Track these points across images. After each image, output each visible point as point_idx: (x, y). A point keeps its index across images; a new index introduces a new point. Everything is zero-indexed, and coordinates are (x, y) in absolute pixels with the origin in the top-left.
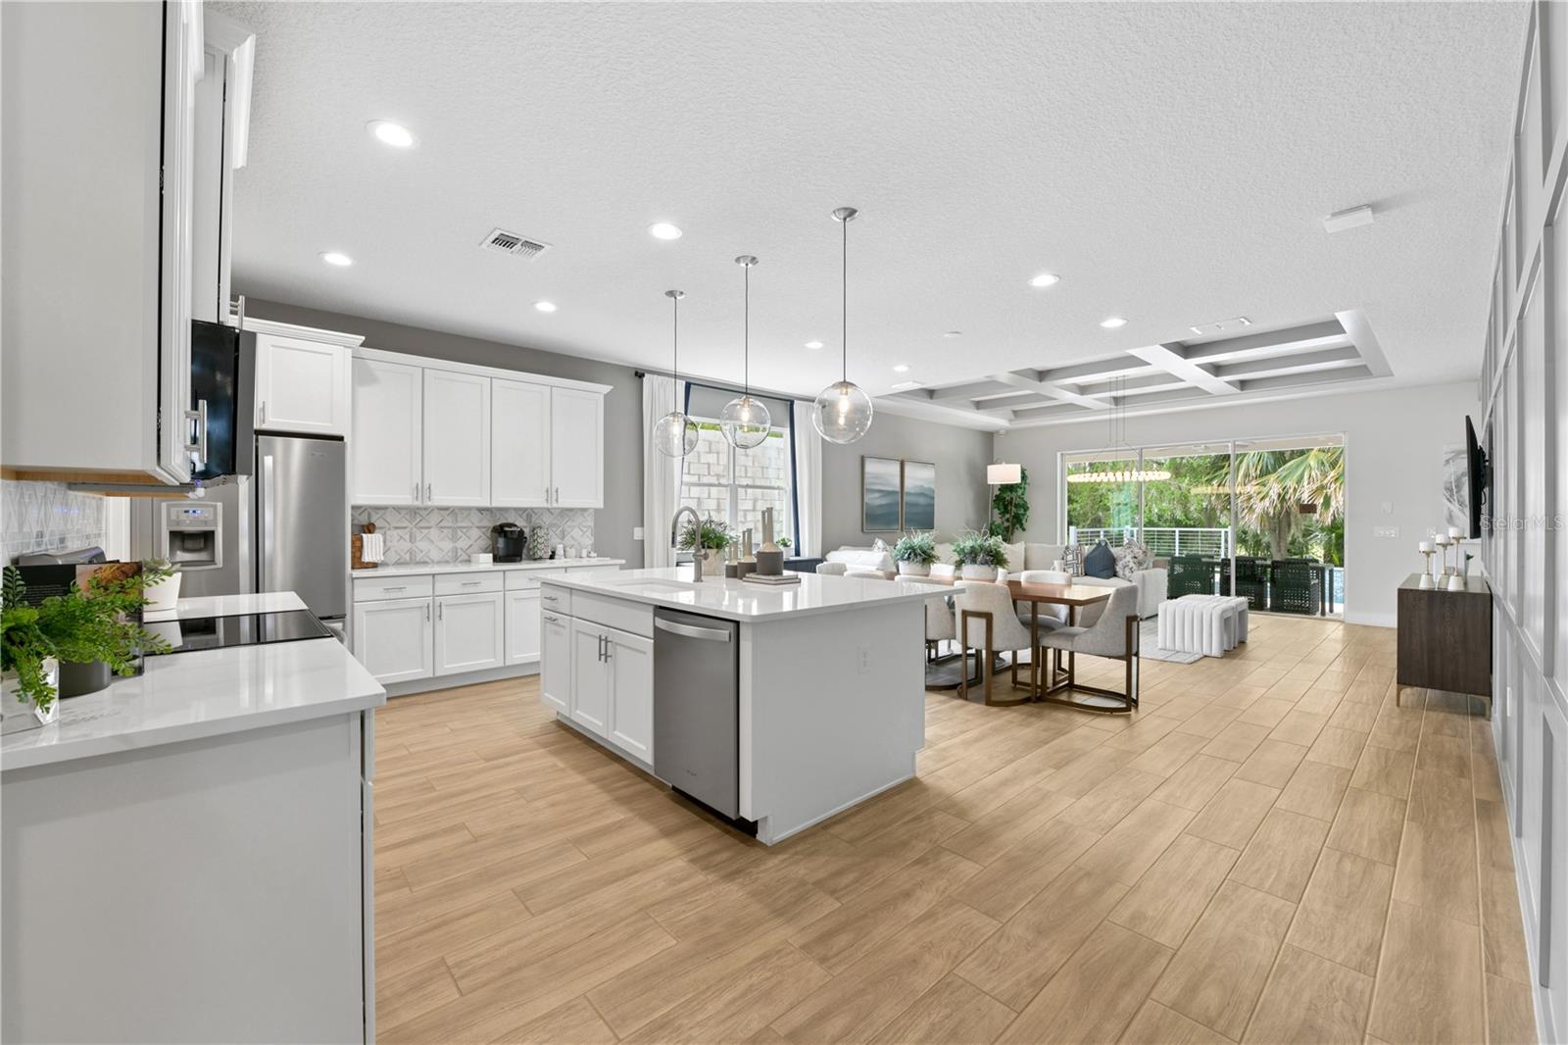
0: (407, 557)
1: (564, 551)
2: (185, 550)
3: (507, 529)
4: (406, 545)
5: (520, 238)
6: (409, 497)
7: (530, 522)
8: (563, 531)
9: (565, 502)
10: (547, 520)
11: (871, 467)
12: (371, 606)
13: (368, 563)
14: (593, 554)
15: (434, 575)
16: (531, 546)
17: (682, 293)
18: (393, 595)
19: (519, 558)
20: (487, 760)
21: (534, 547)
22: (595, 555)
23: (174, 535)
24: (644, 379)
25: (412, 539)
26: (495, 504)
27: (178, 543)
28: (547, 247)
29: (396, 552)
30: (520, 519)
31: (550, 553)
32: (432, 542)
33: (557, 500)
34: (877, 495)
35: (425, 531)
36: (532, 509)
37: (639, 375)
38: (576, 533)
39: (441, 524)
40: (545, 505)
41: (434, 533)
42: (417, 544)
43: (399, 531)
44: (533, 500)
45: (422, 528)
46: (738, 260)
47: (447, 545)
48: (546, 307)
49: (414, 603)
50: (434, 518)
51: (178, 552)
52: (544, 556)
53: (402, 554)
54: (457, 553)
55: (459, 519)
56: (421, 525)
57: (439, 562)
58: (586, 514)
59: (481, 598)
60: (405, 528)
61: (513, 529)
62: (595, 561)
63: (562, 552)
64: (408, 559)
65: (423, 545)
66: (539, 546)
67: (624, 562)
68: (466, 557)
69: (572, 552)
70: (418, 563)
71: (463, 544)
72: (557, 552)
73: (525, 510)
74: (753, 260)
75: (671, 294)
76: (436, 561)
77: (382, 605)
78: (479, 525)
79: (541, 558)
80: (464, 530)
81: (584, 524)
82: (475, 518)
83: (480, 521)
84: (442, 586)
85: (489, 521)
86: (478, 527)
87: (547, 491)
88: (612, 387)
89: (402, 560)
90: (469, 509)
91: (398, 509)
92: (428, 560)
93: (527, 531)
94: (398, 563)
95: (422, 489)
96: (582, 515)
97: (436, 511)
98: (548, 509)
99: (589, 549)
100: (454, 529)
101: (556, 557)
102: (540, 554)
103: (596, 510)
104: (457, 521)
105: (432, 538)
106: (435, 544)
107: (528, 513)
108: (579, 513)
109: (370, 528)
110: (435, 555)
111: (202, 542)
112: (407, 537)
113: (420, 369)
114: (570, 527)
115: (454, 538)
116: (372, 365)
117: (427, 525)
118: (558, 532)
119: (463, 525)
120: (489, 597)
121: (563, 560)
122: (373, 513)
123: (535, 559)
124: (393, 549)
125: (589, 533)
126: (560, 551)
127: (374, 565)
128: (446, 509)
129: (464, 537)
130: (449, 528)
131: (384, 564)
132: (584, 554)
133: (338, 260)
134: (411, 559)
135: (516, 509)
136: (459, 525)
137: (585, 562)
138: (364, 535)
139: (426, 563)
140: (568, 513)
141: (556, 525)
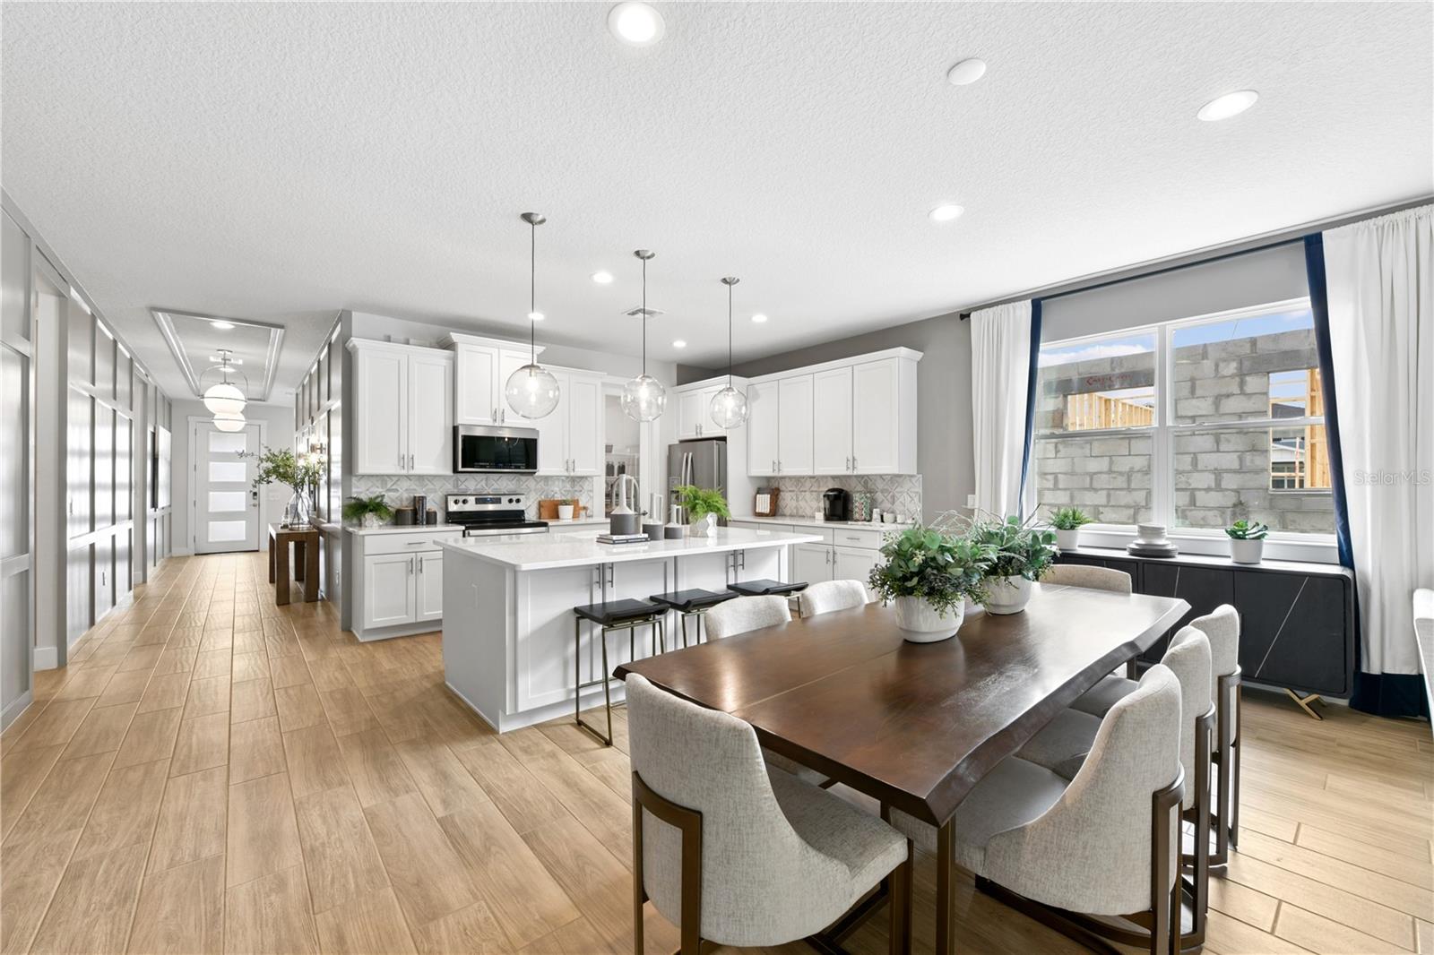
3: (835, 493)
4: (794, 504)
8: (893, 497)
9: (862, 470)
10: (878, 485)
13: (759, 513)
19: (842, 519)
24: (971, 320)
25: (797, 500)
26: (816, 473)
37: (965, 316)
38: (905, 498)
39: (810, 489)
40: (849, 473)
42: (799, 503)
45: (802, 491)
58: (914, 480)
68: (816, 515)
70: (799, 516)
80: (818, 493)
81: (913, 490)
87: (848, 460)
91: (782, 478)
95: (777, 464)
96: (911, 480)
99: (916, 516)
101: (872, 520)
106: (805, 503)
107: (866, 479)
113: (777, 382)
114: (899, 492)
115: (811, 500)
118: (889, 497)
122: (776, 481)
124: (789, 505)
125: (916, 499)
132: (899, 519)
136: (817, 489)
139: (804, 517)
140: (897, 479)
141: (887, 490)
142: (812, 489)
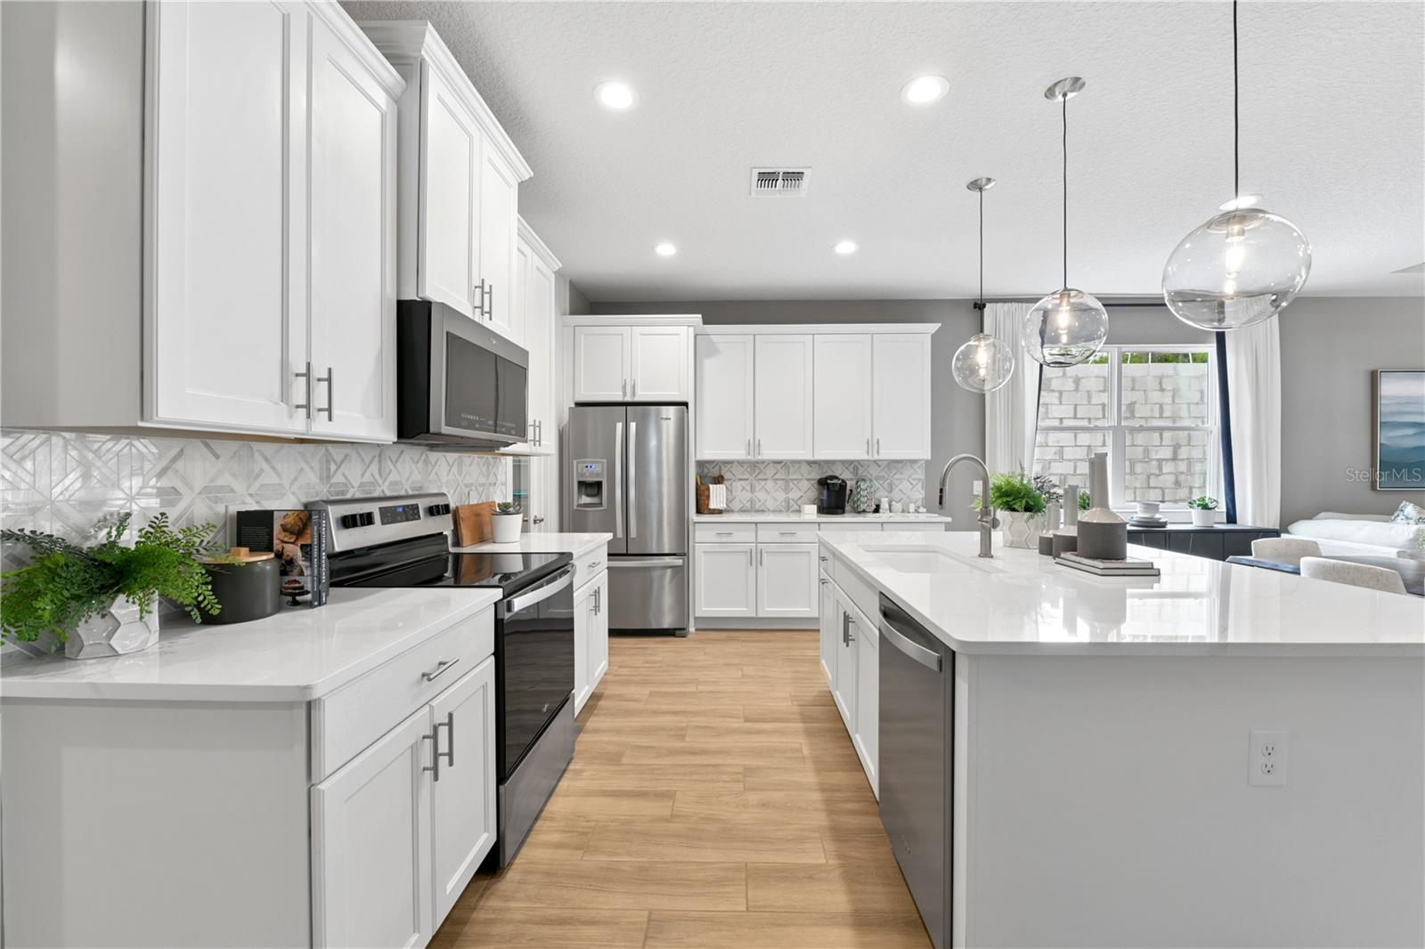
0: (748, 505)
1: (890, 506)
2: (588, 495)
3: (829, 481)
4: (746, 495)
5: (778, 170)
6: (744, 452)
7: (857, 473)
8: (891, 485)
9: (887, 454)
10: (874, 471)
11: (1390, 388)
12: (707, 547)
13: (715, 510)
14: (922, 510)
15: (756, 523)
16: (856, 499)
17: (989, 180)
18: (724, 540)
19: (840, 511)
20: (747, 720)
21: (858, 500)
22: (925, 510)
23: (581, 483)
24: (985, 310)
25: (752, 490)
26: (818, 457)
27: (584, 489)
28: (807, 172)
29: (740, 501)
30: (847, 471)
31: (874, 507)
32: (769, 493)
33: (878, 452)
34: (1411, 431)
35: (763, 483)
36: (858, 461)
37: (979, 306)
38: (905, 486)
39: (776, 477)
40: (866, 457)
41: (770, 484)
42: (756, 494)
43: (742, 482)
44: (856, 453)
45: (760, 479)
46: (1050, 93)
47: (781, 496)
48: (846, 247)
49: (740, 547)
50: (770, 471)
51: (584, 497)
52: (868, 510)
53: (745, 502)
54: (789, 503)
55: (791, 472)
56: (759, 477)
57: (773, 511)
58: (916, 466)
59: (797, 548)
60: (747, 479)
61: (835, 481)
62: (923, 517)
63: (887, 506)
64: (749, 507)
65: (760, 495)
66: (862, 499)
67: (949, 519)
68: (797, 508)
69: (897, 506)
70: (757, 511)
71: (795, 494)
72: (882, 506)
73: (852, 462)
74: (1077, 83)
75: (976, 186)
76: (772, 509)
77: (716, 548)
78: (809, 477)
79: (864, 511)
80: (795, 482)
81: (913, 476)
82: (805, 469)
83: (810, 473)
84: (766, 534)
85: (817, 473)
86: (808, 480)
87: (868, 443)
88: (940, 325)
89: (744, 508)
90: (799, 462)
91: (741, 463)
92: (764, 509)
93: (850, 484)
94: (742, 511)
95: (755, 445)
96: (912, 467)
97: (771, 465)
98: (875, 461)
99: (919, 503)
100: (787, 481)
101: (881, 511)
102: (863, 507)
103: (927, 461)
104: (789, 473)
105: (768, 489)
106: (771, 494)
107: (854, 465)
108: (908, 464)
109: (719, 480)
110: (771, 504)
111: (596, 489)
112: (748, 488)
113: (752, 336)
114: (897, 479)
115: (787, 490)
116: (714, 338)
117: (765, 477)
118: (884, 485)
119: (795, 477)
120: (806, 547)
121: (888, 514)
122: (723, 467)
123: (859, 512)
124: (737, 499)
125: (918, 486)
126: (884, 505)
127: (720, 512)
128: (779, 462)
129: (795, 489)
130: (783, 479)
131: (728, 511)
132: (912, 507)
133: (666, 250)
134: (751, 507)
135: (843, 462)
136: (791, 477)
137: (912, 517)
138: (711, 486)
139: (763, 511)
140: (896, 465)
141: (882, 477)
142: (777, 476)
